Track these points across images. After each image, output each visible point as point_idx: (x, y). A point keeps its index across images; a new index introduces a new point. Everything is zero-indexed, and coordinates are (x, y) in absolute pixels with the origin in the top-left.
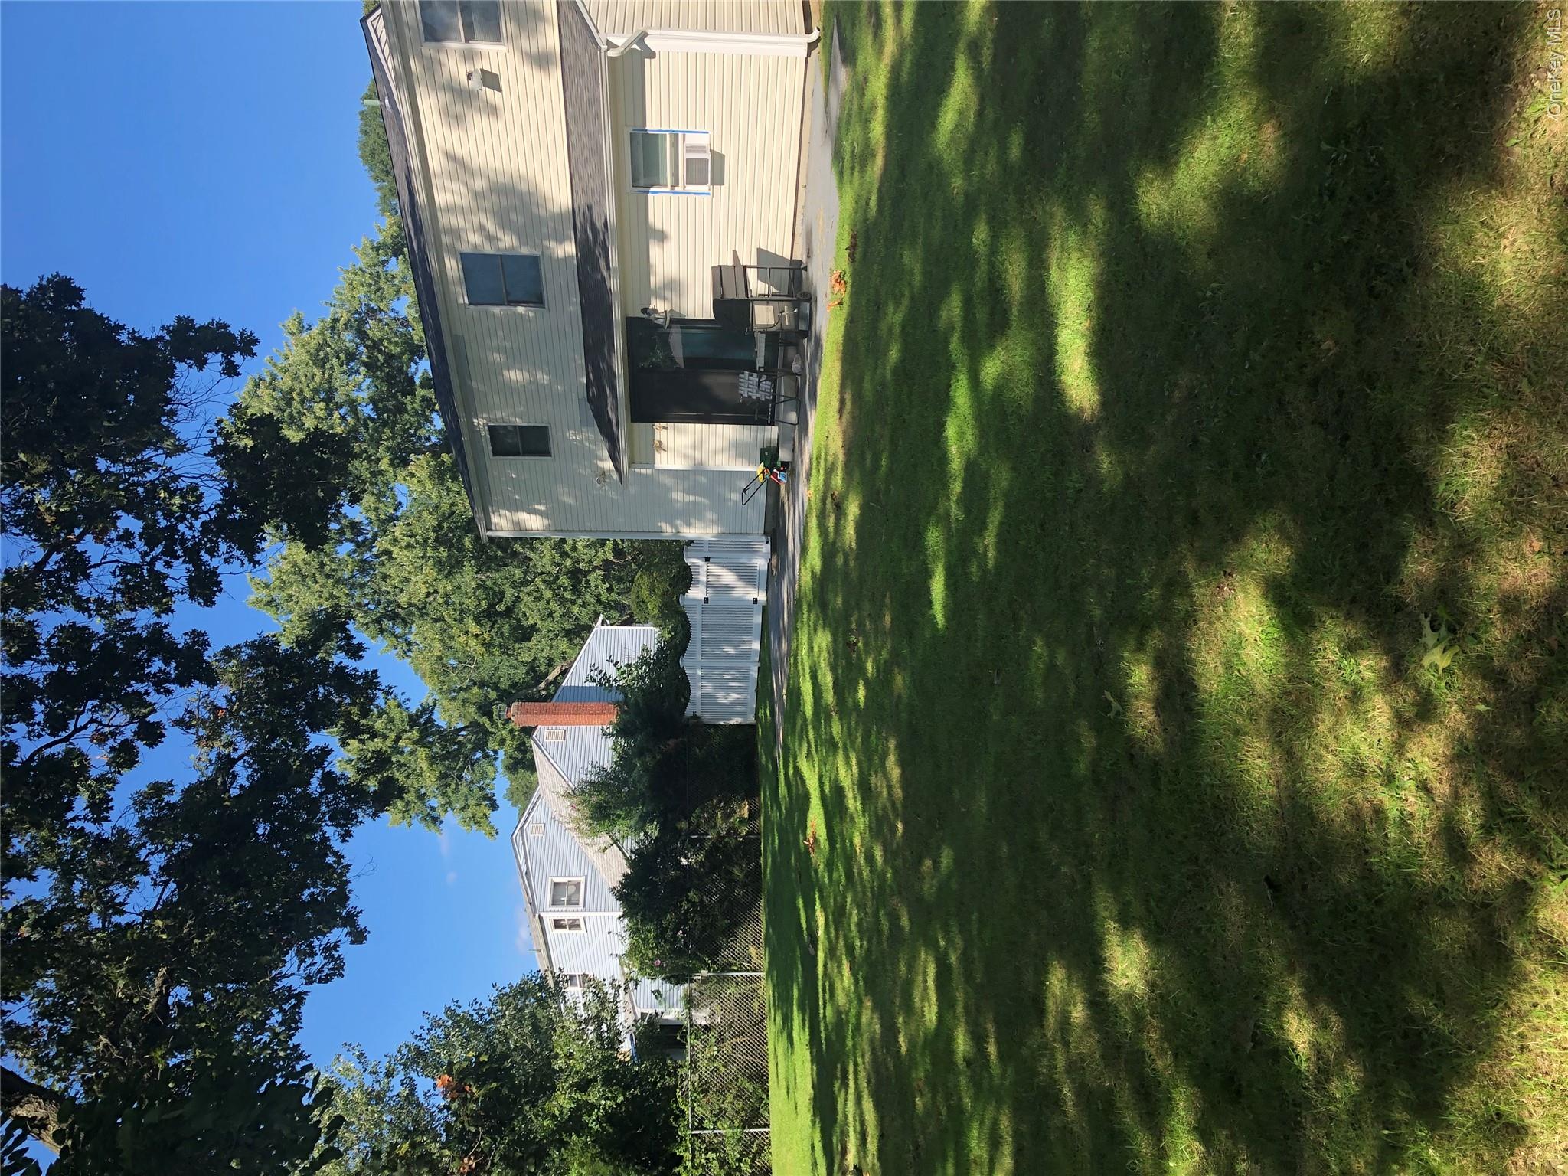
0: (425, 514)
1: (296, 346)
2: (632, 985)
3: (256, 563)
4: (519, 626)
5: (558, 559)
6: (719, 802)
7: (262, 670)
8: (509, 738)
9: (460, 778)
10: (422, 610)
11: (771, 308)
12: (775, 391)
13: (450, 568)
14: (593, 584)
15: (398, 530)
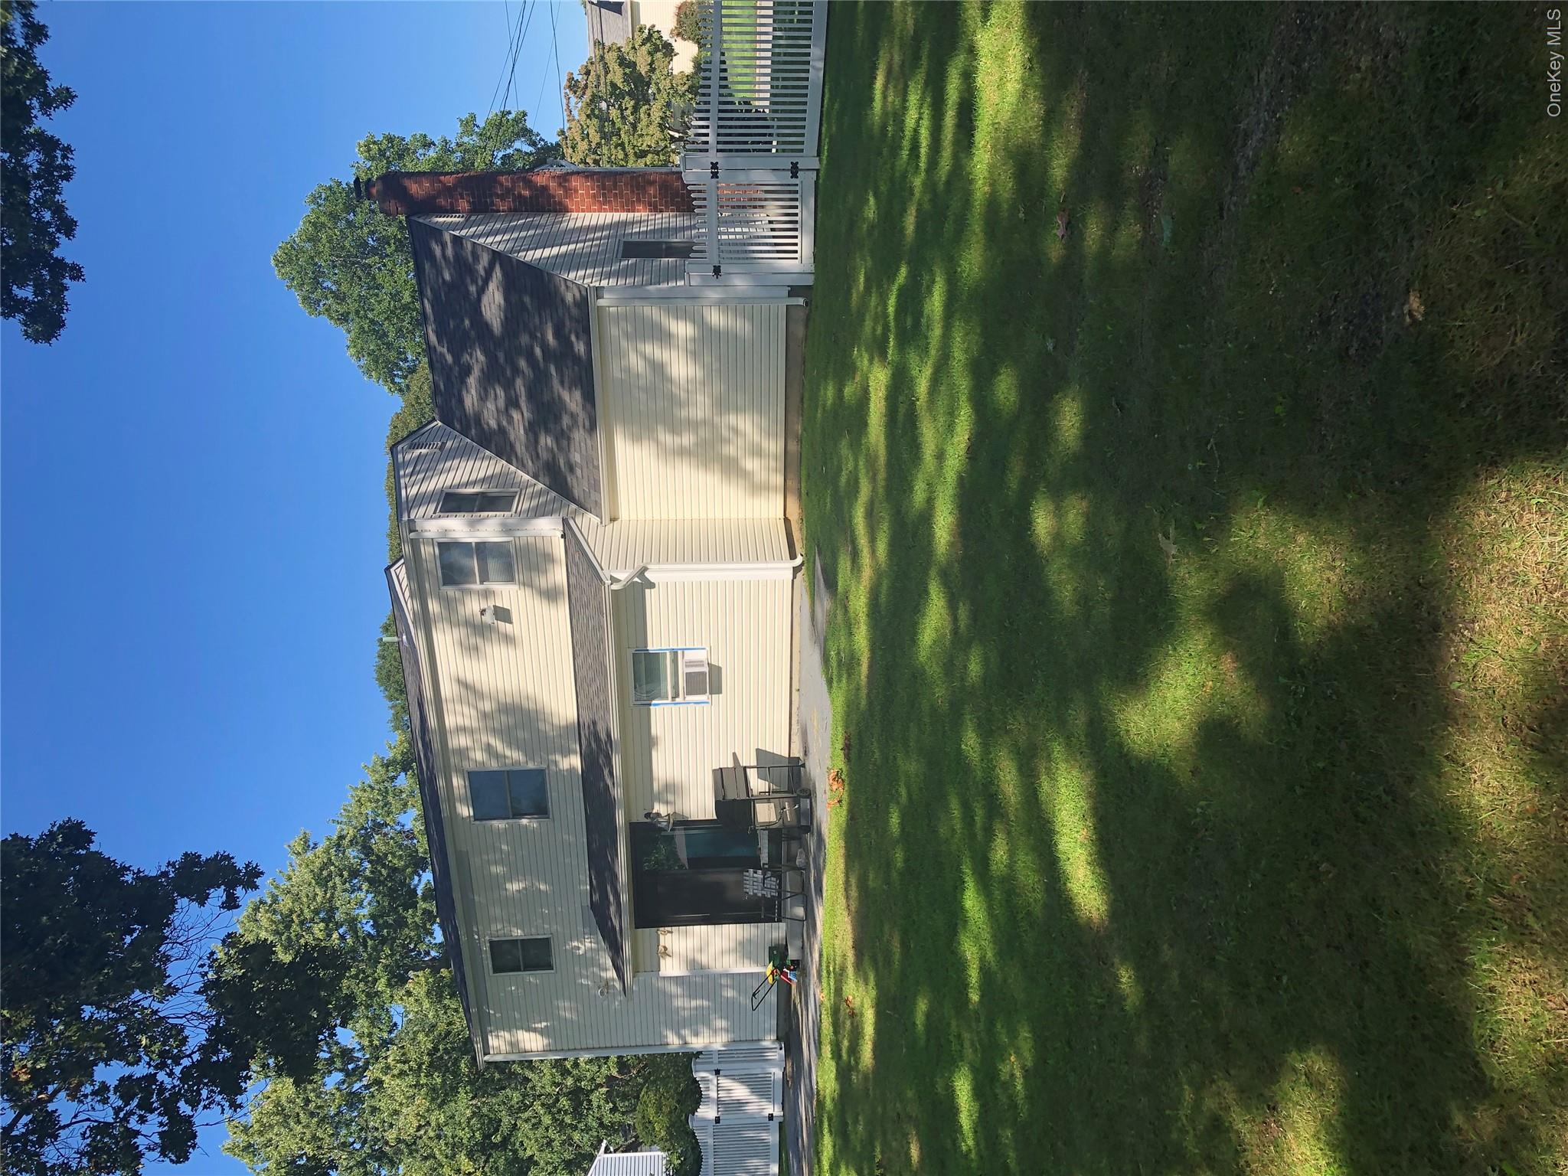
0: (421, 1036)
1: (300, 865)
3: (238, 1106)
4: (516, 1158)
5: (558, 1079)
10: (412, 1147)
11: (772, 804)
12: (780, 887)
13: (444, 1095)
14: (595, 1104)
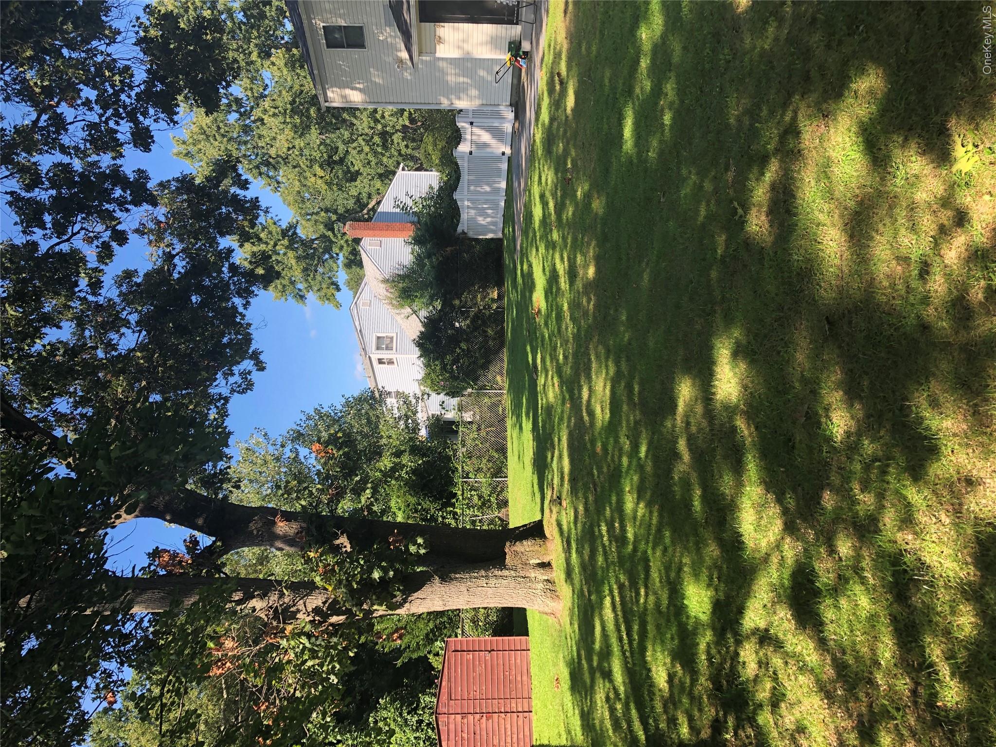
0: (284, 93)
2: (426, 397)
3: (175, 123)
4: (349, 171)
5: (372, 125)
6: (479, 288)
7: (185, 197)
8: (345, 245)
9: (316, 271)
10: (286, 159)
13: (302, 130)
14: (396, 142)
15: (267, 104)
